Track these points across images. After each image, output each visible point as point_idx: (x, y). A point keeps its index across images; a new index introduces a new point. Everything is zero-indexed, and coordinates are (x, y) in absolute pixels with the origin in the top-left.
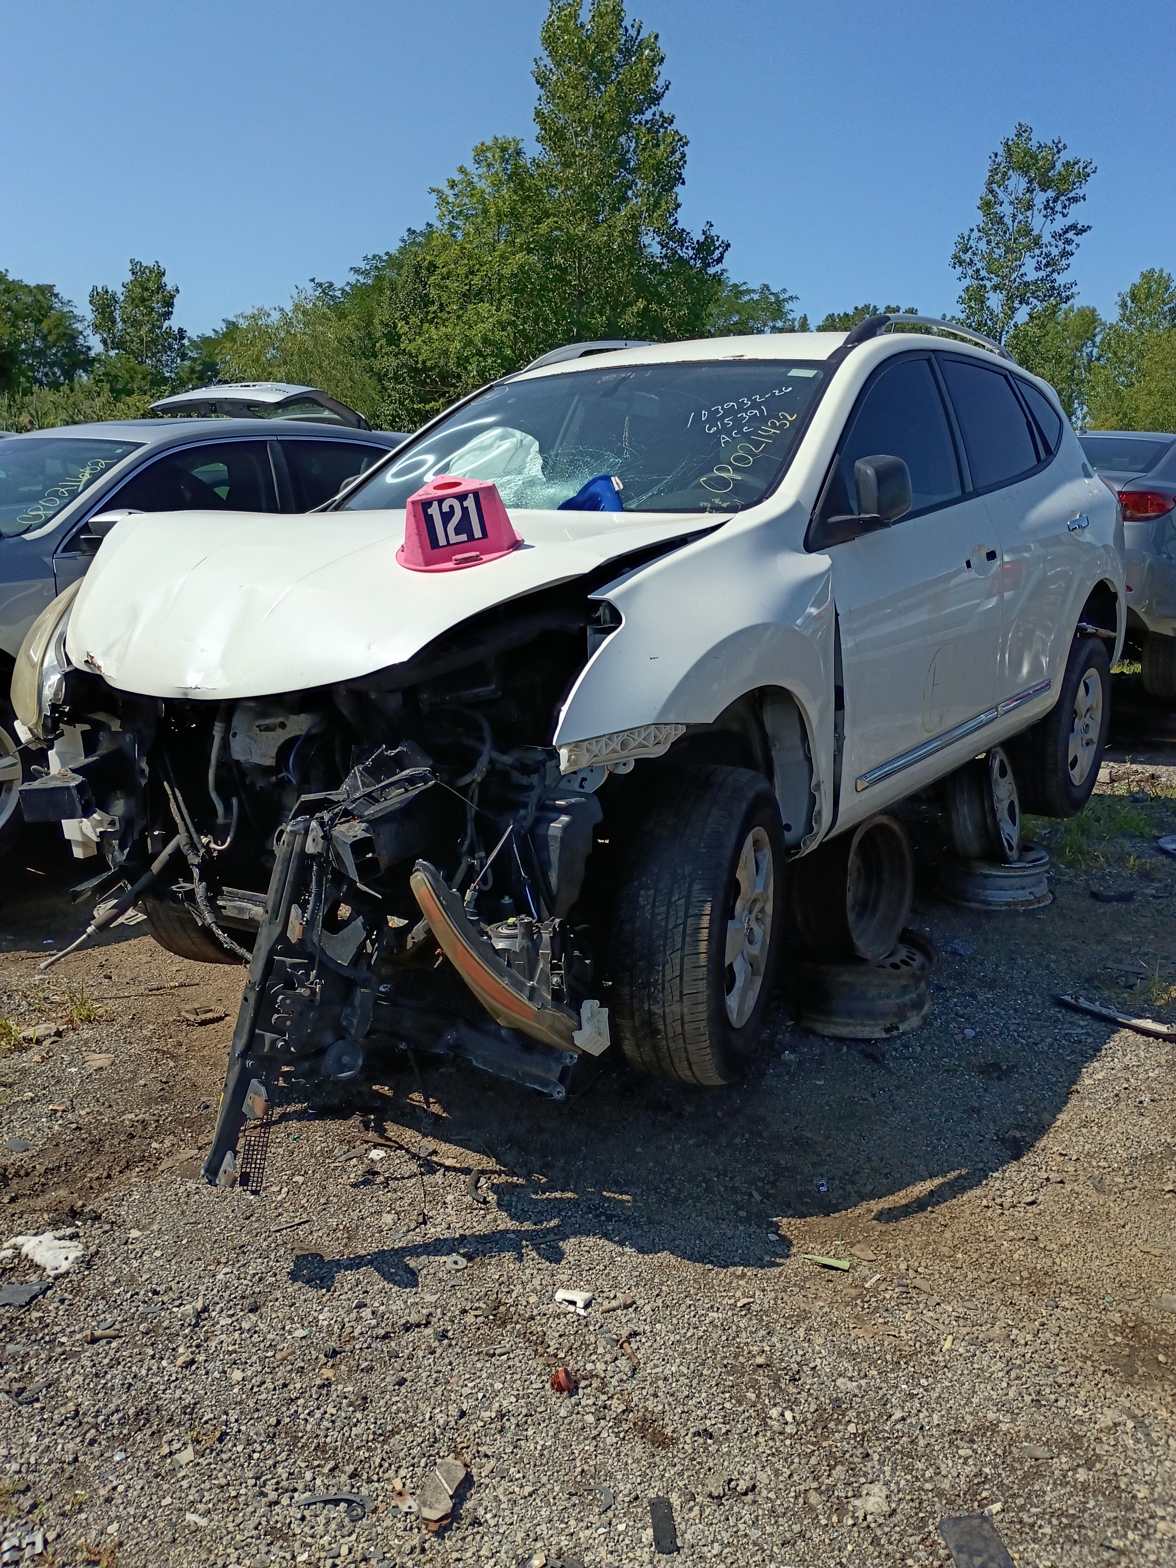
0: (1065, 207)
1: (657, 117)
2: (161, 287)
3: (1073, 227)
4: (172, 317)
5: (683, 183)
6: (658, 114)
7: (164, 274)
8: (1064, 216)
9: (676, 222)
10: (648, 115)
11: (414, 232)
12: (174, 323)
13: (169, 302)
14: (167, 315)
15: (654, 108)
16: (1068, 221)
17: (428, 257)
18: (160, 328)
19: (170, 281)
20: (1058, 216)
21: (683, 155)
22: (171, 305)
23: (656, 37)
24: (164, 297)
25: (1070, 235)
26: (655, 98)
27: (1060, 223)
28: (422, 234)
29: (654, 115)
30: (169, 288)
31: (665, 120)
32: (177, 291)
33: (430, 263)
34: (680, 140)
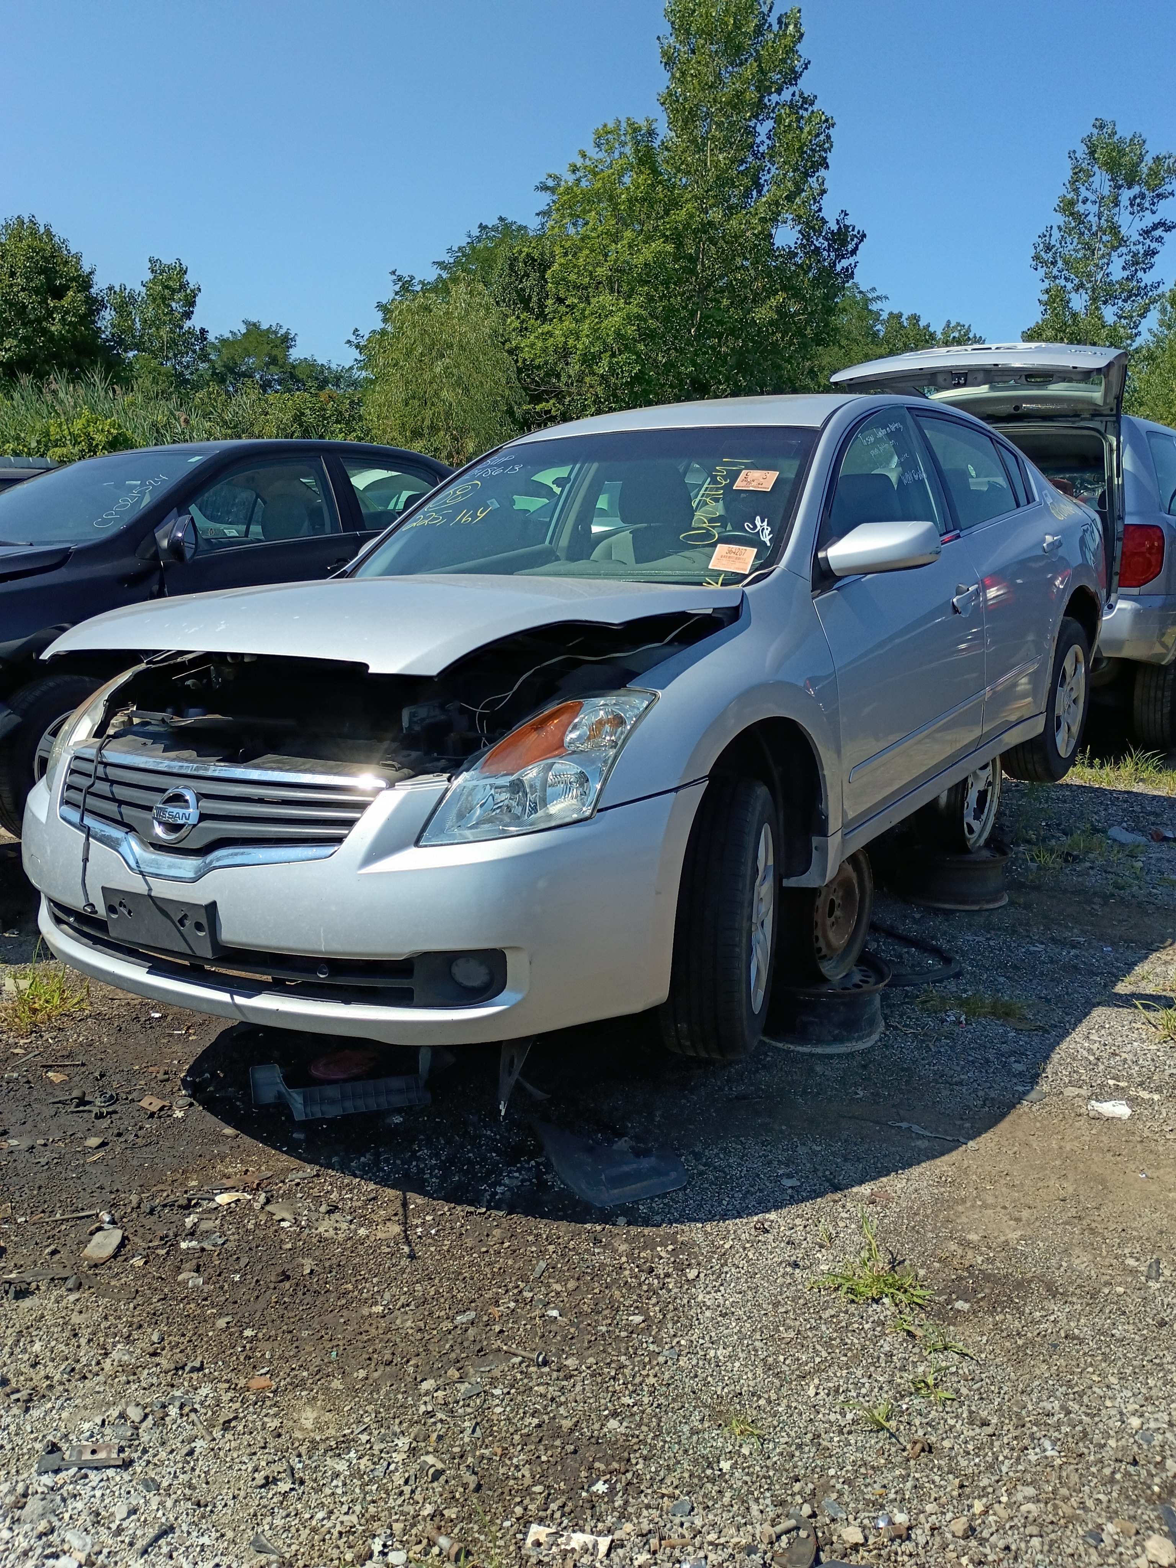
0: (1153, 204)
1: (797, 97)
2: (183, 287)
3: (1161, 224)
4: (193, 316)
5: (827, 167)
6: (797, 94)
7: (185, 272)
8: (1153, 213)
9: (820, 210)
10: (786, 95)
11: (486, 227)
12: (195, 323)
13: (190, 302)
14: (188, 315)
15: (792, 89)
16: (1156, 219)
17: (526, 249)
18: (181, 328)
19: (191, 279)
20: (1148, 213)
21: (828, 137)
22: (192, 304)
23: (799, 11)
24: (186, 296)
25: (1158, 232)
26: (793, 77)
27: (1149, 220)
28: (495, 228)
29: (793, 95)
30: (191, 286)
31: (805, 100)
32: (200, 290)
33: (528, 255)
34: (827, 120)
